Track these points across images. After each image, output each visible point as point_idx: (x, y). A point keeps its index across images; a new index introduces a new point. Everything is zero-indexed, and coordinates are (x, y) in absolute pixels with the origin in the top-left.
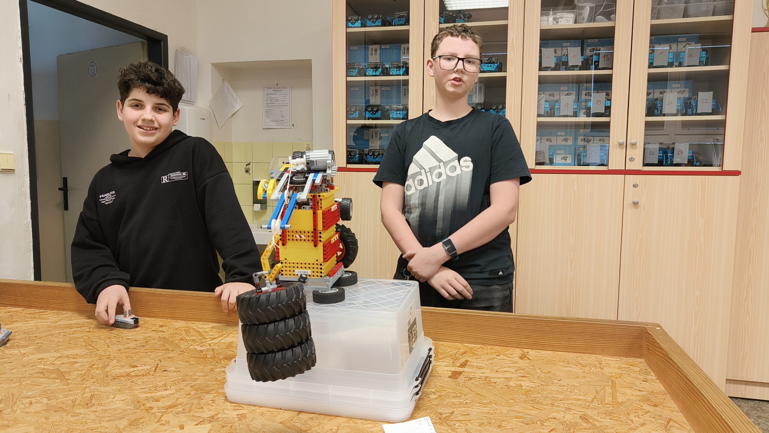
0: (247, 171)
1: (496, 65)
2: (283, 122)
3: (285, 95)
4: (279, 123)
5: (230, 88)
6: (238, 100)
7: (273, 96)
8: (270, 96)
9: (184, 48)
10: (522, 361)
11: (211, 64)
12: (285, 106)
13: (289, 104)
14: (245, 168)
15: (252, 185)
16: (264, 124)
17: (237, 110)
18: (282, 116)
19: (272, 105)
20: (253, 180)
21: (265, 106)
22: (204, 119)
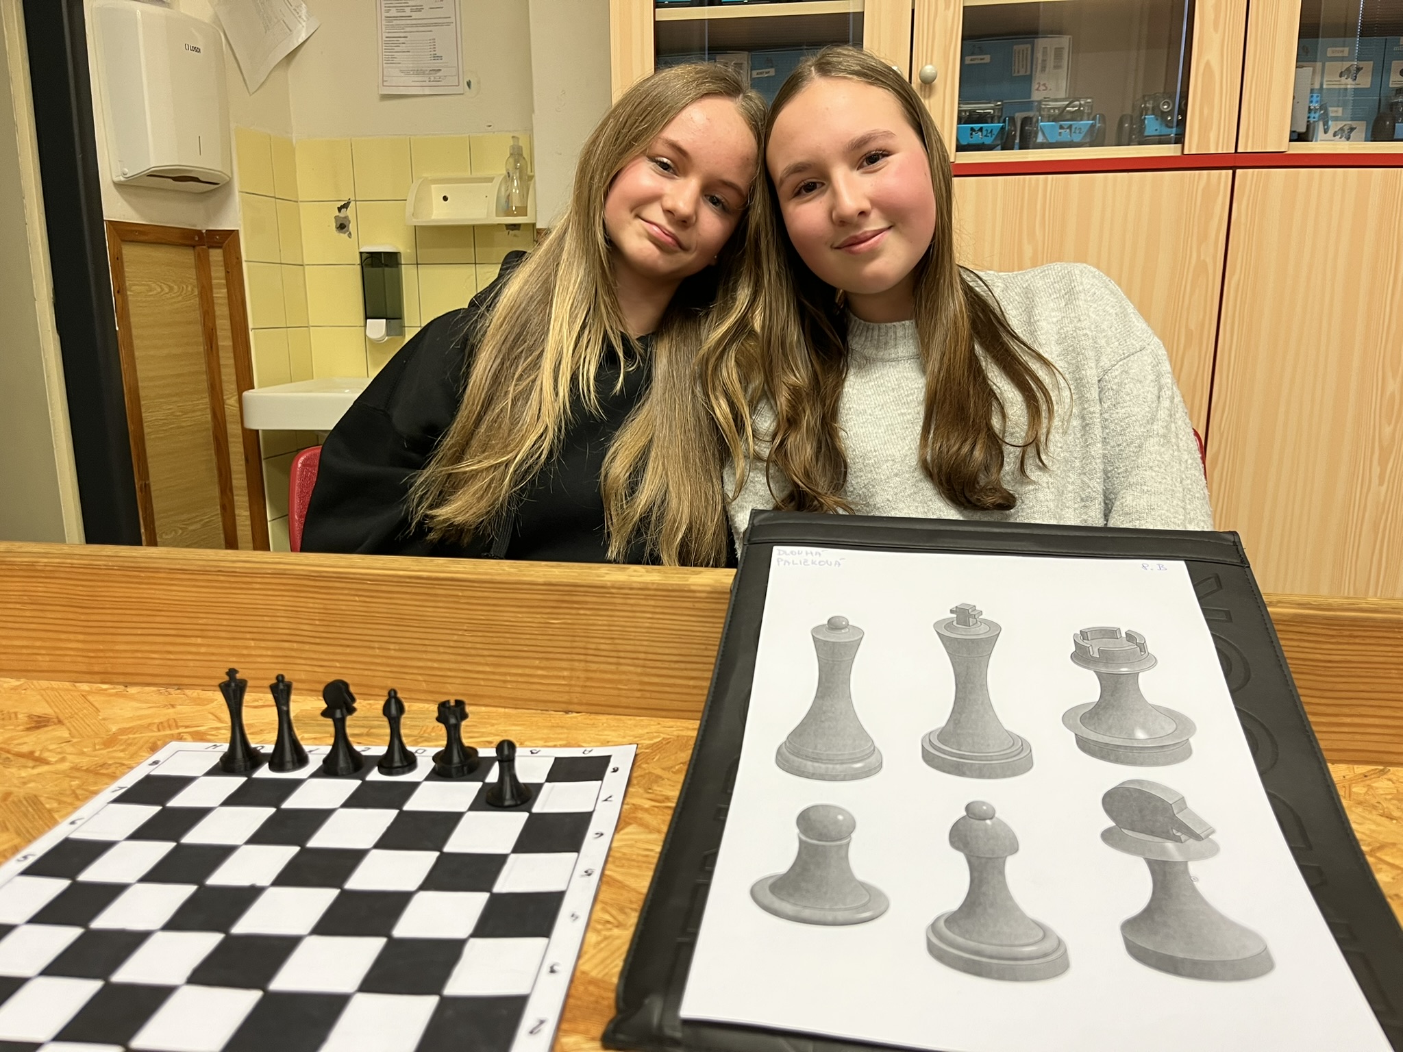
0: (342, 227)
2: (439, 74)
4: (427, 79)
6: (304, 11)
12: (442, 24)
13: (453, 19)
14: (336, 217)
15: (359, 268)
16: (383, 81)
17: (301, 41)
18: (436, 57)
19: (403, 22)
20: (362, 250)
21: (383, 27)
22: (198, 50)
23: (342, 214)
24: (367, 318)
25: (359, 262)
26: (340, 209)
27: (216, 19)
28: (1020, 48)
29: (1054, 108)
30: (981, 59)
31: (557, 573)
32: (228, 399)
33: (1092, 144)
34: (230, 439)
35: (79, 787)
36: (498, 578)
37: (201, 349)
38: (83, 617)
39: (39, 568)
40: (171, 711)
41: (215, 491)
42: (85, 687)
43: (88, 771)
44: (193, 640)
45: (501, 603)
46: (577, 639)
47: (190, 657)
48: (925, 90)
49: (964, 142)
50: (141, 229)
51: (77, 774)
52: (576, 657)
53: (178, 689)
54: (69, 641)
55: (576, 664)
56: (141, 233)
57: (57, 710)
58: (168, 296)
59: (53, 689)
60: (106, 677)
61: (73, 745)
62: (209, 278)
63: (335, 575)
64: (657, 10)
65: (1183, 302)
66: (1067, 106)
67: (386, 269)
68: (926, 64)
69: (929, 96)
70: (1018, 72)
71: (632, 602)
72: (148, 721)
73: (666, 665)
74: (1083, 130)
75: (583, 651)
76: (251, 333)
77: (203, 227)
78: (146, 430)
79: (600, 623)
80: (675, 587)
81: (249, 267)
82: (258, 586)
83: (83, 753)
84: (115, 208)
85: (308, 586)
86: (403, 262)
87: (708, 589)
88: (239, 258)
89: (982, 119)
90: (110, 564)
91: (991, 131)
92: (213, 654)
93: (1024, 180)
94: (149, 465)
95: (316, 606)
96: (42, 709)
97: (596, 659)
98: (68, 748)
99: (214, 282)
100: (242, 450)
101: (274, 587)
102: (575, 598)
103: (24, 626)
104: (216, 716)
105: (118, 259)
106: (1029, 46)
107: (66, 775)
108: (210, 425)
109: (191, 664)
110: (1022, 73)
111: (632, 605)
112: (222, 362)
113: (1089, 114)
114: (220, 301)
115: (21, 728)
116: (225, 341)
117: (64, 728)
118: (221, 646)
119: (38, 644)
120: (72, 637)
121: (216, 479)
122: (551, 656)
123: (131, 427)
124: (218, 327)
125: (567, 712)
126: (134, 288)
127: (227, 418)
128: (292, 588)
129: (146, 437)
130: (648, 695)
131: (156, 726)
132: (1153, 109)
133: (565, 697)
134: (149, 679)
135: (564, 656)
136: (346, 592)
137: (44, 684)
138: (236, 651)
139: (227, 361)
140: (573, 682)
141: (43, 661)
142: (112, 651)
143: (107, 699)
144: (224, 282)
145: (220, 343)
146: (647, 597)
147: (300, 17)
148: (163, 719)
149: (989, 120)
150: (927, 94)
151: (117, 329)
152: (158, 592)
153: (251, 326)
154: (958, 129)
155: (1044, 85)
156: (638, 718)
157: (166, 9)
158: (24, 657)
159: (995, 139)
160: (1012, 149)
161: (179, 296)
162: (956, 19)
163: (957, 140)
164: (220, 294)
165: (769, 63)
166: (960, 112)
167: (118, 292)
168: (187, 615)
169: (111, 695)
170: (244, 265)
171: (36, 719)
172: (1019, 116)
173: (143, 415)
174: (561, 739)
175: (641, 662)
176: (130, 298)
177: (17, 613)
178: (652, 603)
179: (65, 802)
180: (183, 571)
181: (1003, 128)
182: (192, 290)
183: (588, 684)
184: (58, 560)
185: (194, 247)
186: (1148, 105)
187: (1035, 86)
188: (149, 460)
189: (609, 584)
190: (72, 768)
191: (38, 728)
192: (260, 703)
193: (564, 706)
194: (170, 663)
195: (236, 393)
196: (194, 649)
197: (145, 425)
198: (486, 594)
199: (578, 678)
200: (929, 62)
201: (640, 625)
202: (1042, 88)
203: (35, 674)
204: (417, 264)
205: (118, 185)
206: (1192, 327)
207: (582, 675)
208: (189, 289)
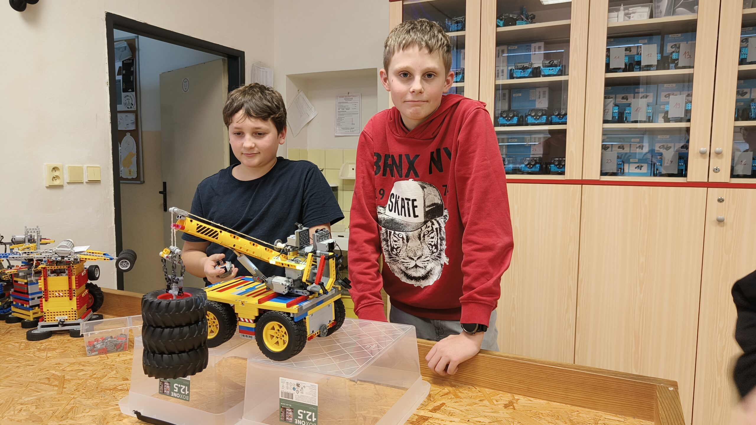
1: (558, 68)
2: (354, 129)
3: (355, 104)
4: (350, 131)
5: (305, 98)
6: (313, 109)
7: (344, 105)
8: (342, 104)
9: (261, 62)
10: (506, 411)
11: (285, 76)
12: (355, 114)
13: (359, 112)
16: (336, 132)
17: (312, 118)
18: (353, 124)
19: (344, 113)
21: (337, 114)
86: (339, 190)
204: (343, 190)
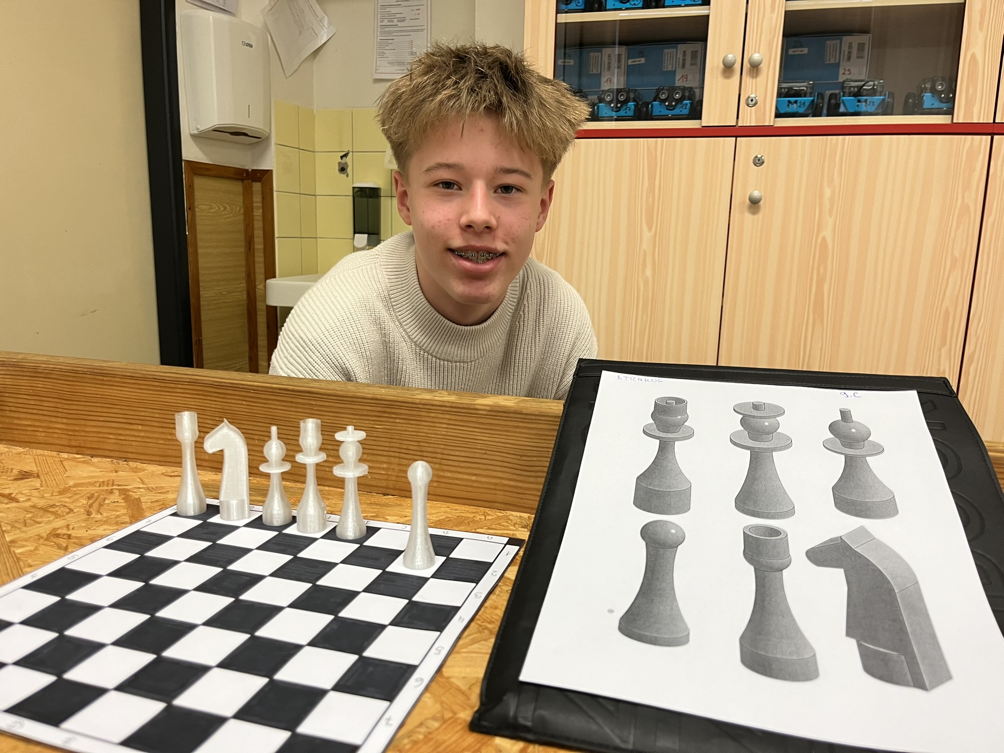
0: (343, 170)
3: (418, 7)
6: (325, 21)
7: (394, 10)
8: (388, 10)
12: (417, 31)
13: (425, 27)
14: (339, 163)
15: (351, 198)
16: (376, 70)
17: (323, 42)
19: (391, 29)
20: (355, 185)
21: (379, 33)
22: (251, 46)
23: (343, 161)
24: (355, 233)
25: (351, 194)
26: (342, 157)
27: (266, 26)
28: (831, 43)
29: (854, 87)
30: (801, 51)
31: (383, 391)
32: (259, 284)
33: (884, 114)
34: (258, 313)
35: (30, 518)
36: (340, 393)
37: (243, 250)
38: (66, 407)
39: (40, 371)
40: (115, 474)
41: (246, 348)
42: (65, 455)
43: (41, 509)
44: (135, 427)
45: (342, 411)
46: (394, 441)
47: (133, 439)
48: (753, 71)
49: (782, 111)
50: (207, 167)
51: (33, 510)
52: (393, 454)
53: (125, 461)
54: (57, 423)
55: (393, 459)
56: (207, 169)
57: (39, 469)
58: (223, 213)
59: (43, 455)
60: (79, 449)
61: (39, 492)
62: (252, 202)
63: (229, 385)
64: (558, 15)
65: (950, 235)
66: (864, 85)
67: (370, 199)
68: (755, 52)
69: (756, 76)
70: (829, 60)
71: (433, 415)
72: (96, 480)
73: (456, 464)
74: (875, 103)
75: (398, 450)
76: (276, 241)
77: (250, 167)
78: (202, 303)
79: (410, 429)
80: (465, 406)
81: (277, 196)
82: (179, 391)
83: (43, 497)
84: (190, 152)
85: (212, 392)
86: (382, 195)
87: (488, 408)
88: (271, 189)
89: (798, 94)
90: (85, 370)
91: (804, 103)
92: (148, 438)
93: (827, 139)
94: (203, 327)
95: (217, 406)
96: (30, 467)
97: (407, 456)
98: (35, 493)
99: (255, 204)
100: (266, 321)
101: (190, 392)
102: (393, 411)
103: (30, 411)
104: (141, 480)
105: (191, 187)
106: (838, 41)
107: (26, 510)
108: (245, 302)
109: (134, 444)
110: (832, 61)
111: (433, 417)
112: (257, 259)
113: (881, 92)
114: (257, 218)
115: (12, 478)
116: (259, 245)
117: (39, 480)
118: (154, 432)
119: (37, 424)
120: (59, 420)
121: (247, 339)
122: (376, 452)
123: (192, 300)
124: (255, 236)
125: (385, 495)
126: (200, 206)
127: (257, 298)
128: (201, 393)
129: (202, 308)
130: (443, 485)
131: (99, 483)
132: (931, 88)
133: (384, 484)
134: (107, 453)
135: (384, 453)
136: (237, 398)
137: (40, 452)
138: (163, 436)
139: (259, 258)
140: (390, 473)
141: (41, 436)
142: (84, 431)
143: (76, 464)
144: (260, 205)
145: (256, 247)
146: (444, 412)
147: (323, 25)
148: (106, 479)
149: (803, 95)
150: (755, 75)
151: (187, 233)
152: (114, 391)
153: (276, 235)
154: (777, 101)
155: (849, 70)
156: (434, 502)
157: (232, 17)
158: (28, 433)
159: (805, 110)
160: (820, 116)
161: (231, 213)
162: (779, 20)
163: (777, 108)
164: (258, 213)
165: (641, 54)
166: (779, 89)
167: (190, 209)
168: (132, 408)
169: (80, 462)
170: (275, 194)
171: (23, 473)
172: (828, 93)
173: (201, 293)
174: (373, 512)
175: (438, 461)
176: (197, 214)
177: (25, 401)
178: (448, 416)
179: (16, 527)
180: (132, 377)
181: (813, 101)
182: (240, 210)
183: (400, 474)
184: (52, 366)
185: (243, 180)
186: (927, 85)
187: (841, 71)
188: (203, 324)
189: (417, 401)
190: (31, 506)
191: (21, 479)
192: (176, 474)
193: (383, 490)
194: (120, 442)
195: (264, 281)
196: (136, 433)
197: (201, 299)
198: (331, 404)
199: (393, 469)
200: (757, 51)
201: (439, 432)
202: (847, 72)
203: (36, 445)
204: (392, 197)
205: (193, 136)
206: (957, 254)
207: (397, 468)
208: (238, 209)
